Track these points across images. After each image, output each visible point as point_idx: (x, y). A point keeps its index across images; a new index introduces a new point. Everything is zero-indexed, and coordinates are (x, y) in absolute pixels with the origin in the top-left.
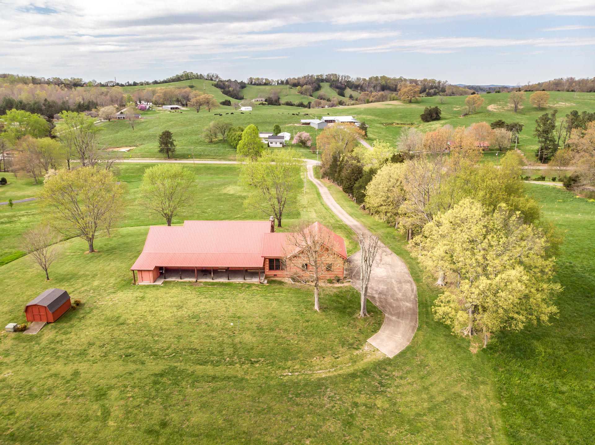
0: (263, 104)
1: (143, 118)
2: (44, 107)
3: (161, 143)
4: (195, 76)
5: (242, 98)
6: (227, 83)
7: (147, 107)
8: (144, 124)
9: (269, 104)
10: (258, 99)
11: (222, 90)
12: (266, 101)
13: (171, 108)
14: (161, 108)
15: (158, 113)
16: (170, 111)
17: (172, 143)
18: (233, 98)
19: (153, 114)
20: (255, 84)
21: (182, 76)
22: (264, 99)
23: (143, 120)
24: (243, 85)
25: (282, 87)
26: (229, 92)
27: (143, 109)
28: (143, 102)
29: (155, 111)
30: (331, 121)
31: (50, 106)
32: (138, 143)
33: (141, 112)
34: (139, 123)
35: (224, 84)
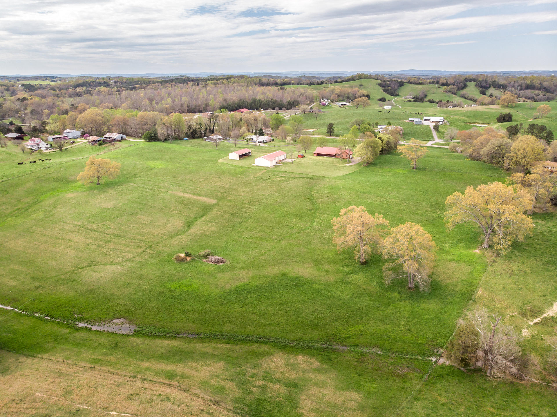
0: (409, 101)
1: (323, 112)
2: (270, 104)
3: (328, 129)
4: (366, 76)
5: (397, 95)
6: (388, 83)
7: (327, 103)
8: (323, 116)
9: (414, 101)
10: (407, 97)
11: (383, 88)
12: (413, 98)
13: (341, 105)
14: (335, 104)
15: (332, 108)
16: (340, 107)
17: (333, 129)
18: (390, 95)
19: (329, 108)
20: (411, 83)
21: (355, 77)
22: (412, 97)
23: (322, 113)
24: (401, 83)
25: (431, 86)
26: (388, 90)
27: (324, 105)
28: (325, 100)
29: (331, 106)
30: (428, 120)
31: (274, 103)
32: (318, 128)
33: (322, 107)
34: (320, 115)
35: (386, 84)
